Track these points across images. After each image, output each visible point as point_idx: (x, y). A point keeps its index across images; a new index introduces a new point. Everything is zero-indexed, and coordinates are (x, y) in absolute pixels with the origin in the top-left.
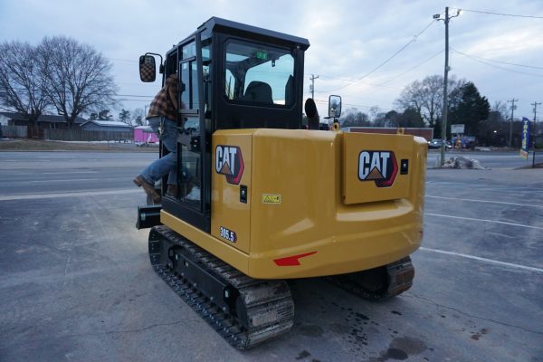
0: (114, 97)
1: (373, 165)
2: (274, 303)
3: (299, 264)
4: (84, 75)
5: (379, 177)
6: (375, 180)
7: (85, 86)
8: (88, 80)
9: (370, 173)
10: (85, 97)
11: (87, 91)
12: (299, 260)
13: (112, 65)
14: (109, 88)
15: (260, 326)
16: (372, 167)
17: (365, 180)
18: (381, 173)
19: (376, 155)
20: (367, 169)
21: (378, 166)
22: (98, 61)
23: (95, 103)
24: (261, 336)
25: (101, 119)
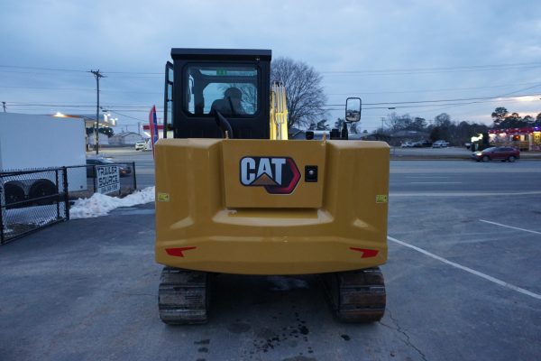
0: (324, 108)
1: (261, 171)
2: (186, 289)
3: (182, 256)
4: (297, 90)
5: (272, 183)
6: (265, 186)
7: (298, 99)
8: (301, 94)
9: (256, 178)
10: (298, 110)
11: (300, 104)
12: (183, 252)
13: (322, 78)
14: (319, 99)
15: (166, 305)
16: (259, 174)
17: (251, 185)
18: (274, 179)
19: (264, 162)
20: (252, 176)
21: (269, 171)
22: (310, 75)
23: (307, 114)
24: (169, 314)
25: (319, 129)
